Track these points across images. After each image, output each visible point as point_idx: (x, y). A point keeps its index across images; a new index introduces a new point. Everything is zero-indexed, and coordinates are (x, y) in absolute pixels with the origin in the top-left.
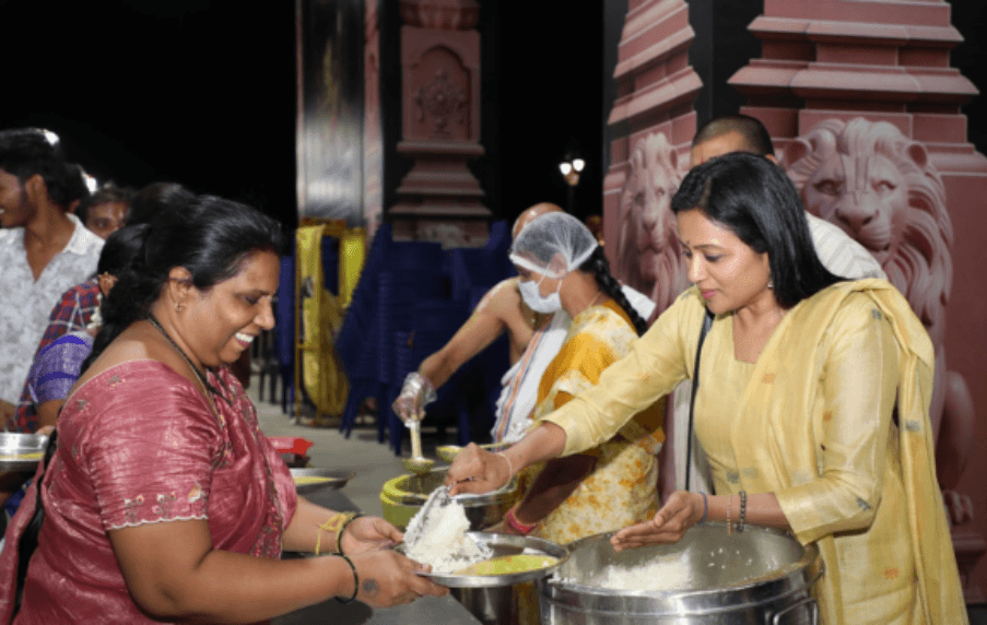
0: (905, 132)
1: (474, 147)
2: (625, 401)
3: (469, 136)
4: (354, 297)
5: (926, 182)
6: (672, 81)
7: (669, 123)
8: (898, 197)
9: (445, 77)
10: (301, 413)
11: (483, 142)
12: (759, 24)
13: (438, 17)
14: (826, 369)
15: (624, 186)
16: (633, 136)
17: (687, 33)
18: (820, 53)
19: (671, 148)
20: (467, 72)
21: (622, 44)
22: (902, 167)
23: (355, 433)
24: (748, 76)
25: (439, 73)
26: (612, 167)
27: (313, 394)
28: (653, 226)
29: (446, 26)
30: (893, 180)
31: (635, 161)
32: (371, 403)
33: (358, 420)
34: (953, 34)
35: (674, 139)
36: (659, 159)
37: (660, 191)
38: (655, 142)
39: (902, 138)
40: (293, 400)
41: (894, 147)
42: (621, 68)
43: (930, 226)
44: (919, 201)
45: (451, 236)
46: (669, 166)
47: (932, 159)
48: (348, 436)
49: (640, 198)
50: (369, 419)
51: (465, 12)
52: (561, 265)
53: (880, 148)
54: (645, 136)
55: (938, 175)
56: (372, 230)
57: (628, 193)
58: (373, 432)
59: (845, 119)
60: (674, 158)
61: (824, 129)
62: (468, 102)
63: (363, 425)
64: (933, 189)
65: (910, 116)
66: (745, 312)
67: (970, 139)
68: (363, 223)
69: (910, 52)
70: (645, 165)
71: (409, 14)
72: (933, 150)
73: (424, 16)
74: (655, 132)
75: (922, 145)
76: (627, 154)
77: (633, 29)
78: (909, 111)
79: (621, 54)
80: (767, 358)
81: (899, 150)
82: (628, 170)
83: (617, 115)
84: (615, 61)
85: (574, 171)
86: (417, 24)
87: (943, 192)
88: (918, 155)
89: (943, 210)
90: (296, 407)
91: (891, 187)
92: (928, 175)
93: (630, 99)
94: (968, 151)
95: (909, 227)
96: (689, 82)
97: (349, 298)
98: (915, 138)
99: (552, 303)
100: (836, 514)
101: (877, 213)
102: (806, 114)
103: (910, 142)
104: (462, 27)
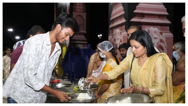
0: (159, 29)
1: (85, 32)
2: (119, 72)
3: (84, 30)
4: (65, 57)
5: (162, 38)
6: (120, 20)
7: (120, 27)
8: (158, 40)
9: (80, 20)
10: (55, 76)
11: (86, 31)
12: (135, 11)
13: (79, 10)
14: (155, 68)
15: (112, 38)
16: (114, 30)
17: (123, 13)
18: (145, 16)
19: (120, 32)
20: (84, 19)
21: (112, 14)
22: (159, 35)
23: (64, 80)
24: (133, 20)
25: (79, 19)
26: (110, 35)
27: (57, 73)
28: (117, 45)
29: (80, 12)
30: (157, 37)
31: (114, 34)
32: (67, 75)
33: (65, 77)
34: (167, 14)
35: (121, 30)
36: (118, 33)
37: (118, 39)
38: (118, 31)
39: (159, 30)
40: (54, 74)
41: (157, 32)
42: (112, 19)
43: (163, 45)
44: (161, 41)
45: (81, 46)
46: (120, 34)
47: (164, 34)
48: (63, 80)
49: (115, 40)
50: (67, 77)
51: (83, 9)
52: (106, 50)
53: (155, 32)
54: (116, 30)
55: (164, 37)
56: (68, 46)
57: (113, 39)
58: (68, 79)
59: (149, 27)
60: (121, 33)
61: (146, 29)
62: (84, 24)
63: (66, 78)
64: (164, 39)
65: (160, 27)
66: (141, 58)
67: (170, 31)
68: (66, 44)
69: (160, 16)
70: (116, 34)
71: (74, 10)
72: (164, 32)
73: (77, 10)
74: (118, 29)
75: (162, 32)
76: (112, 33)
77: (114, 12)
78: (160, 26)
79: (112, 16)
80: (144, 65)
81: (158, 32)
82: (113, 35)
83: (111, 26)
84: (111, 17)
85: (100, 36)
86: (76, 11)
87: (165, 40)
88: (161, 33)
89: (165, 43)
90: (54, 75)
91: (157, 38)
92: (163, 37)
93: (113, 24)
94: (169, 33)
95: (160, 45)
96: (124, 21)
97: (64, 57)
98: (161, 30)
99: (104, 56)
100: (158, 92)
101: (155, 43)
102: (143, 26)
103: (160, 31)
104: (83, 12)
